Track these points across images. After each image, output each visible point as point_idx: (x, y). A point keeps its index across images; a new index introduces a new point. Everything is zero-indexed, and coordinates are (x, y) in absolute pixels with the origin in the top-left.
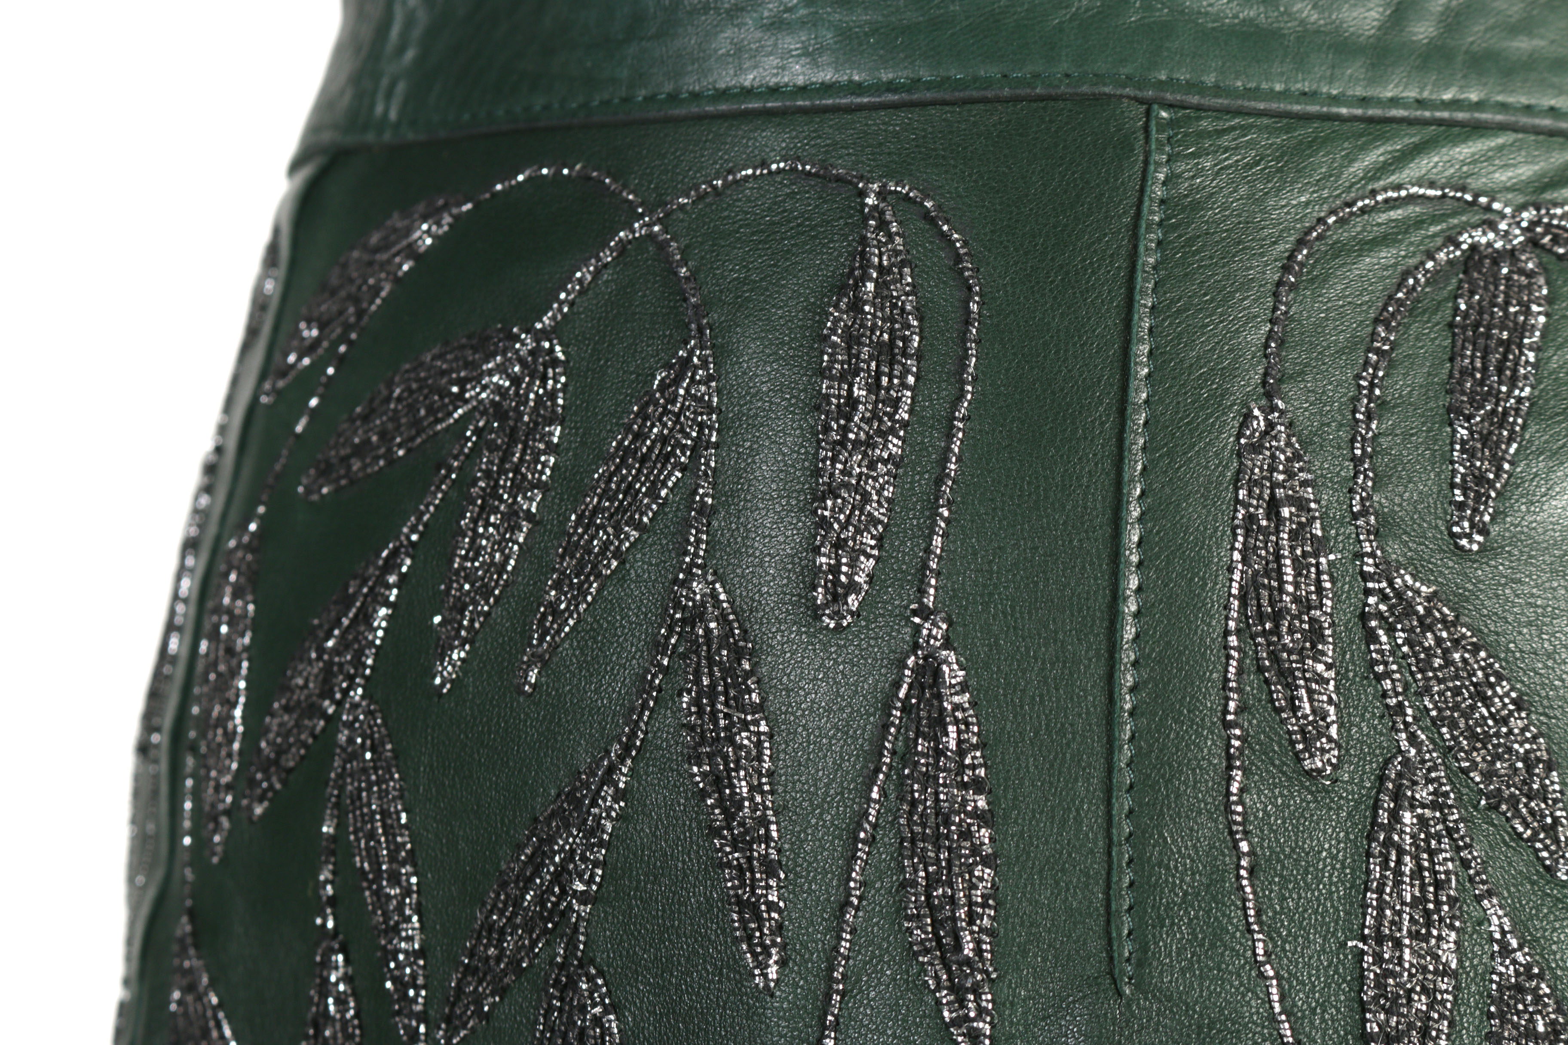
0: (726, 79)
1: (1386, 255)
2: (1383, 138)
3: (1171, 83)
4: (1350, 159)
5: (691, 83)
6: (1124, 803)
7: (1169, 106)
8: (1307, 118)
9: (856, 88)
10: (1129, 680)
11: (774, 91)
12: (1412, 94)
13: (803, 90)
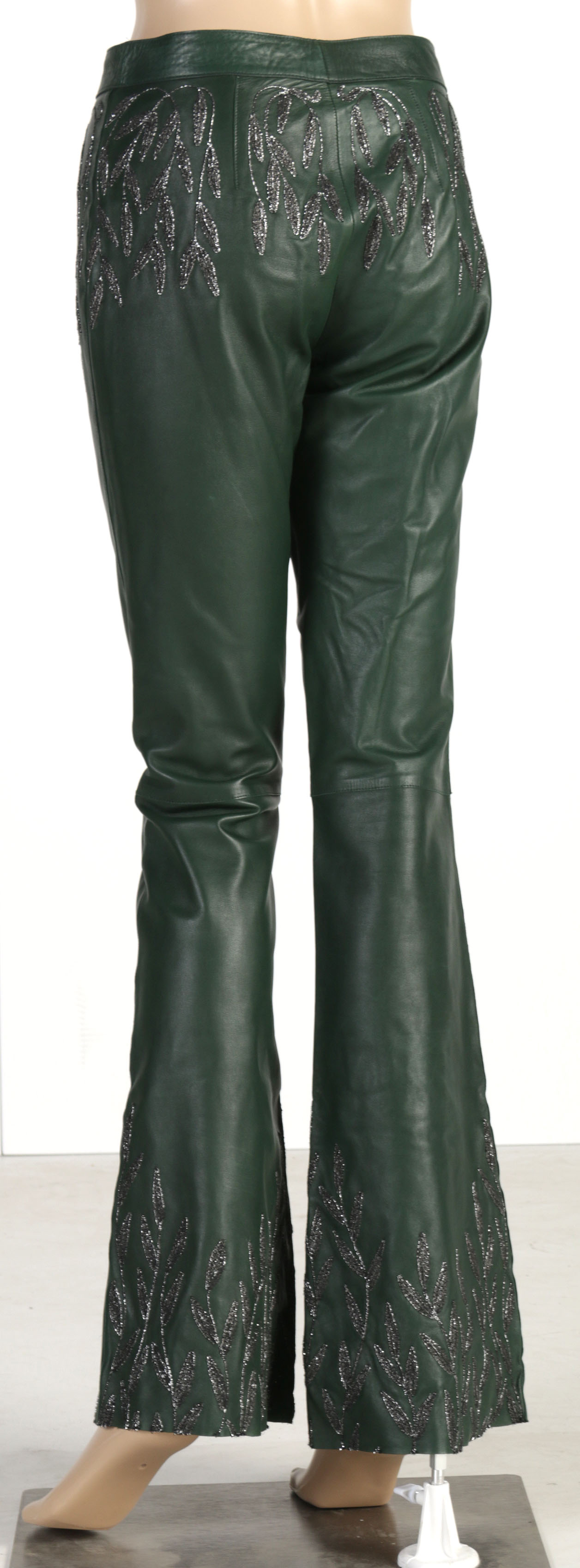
0: (178, 74)
1: (269, 96)
2: (268, 80)
3: (239, 73)
4: (264, 82)
5: (173, 75)
6: (236, 166)
7: (239, 76)
8: (257, 77)
9: (196, 75)
10: (236, 150)
11: (185, 76)
12: (272, 73)
13: (188, 76)
